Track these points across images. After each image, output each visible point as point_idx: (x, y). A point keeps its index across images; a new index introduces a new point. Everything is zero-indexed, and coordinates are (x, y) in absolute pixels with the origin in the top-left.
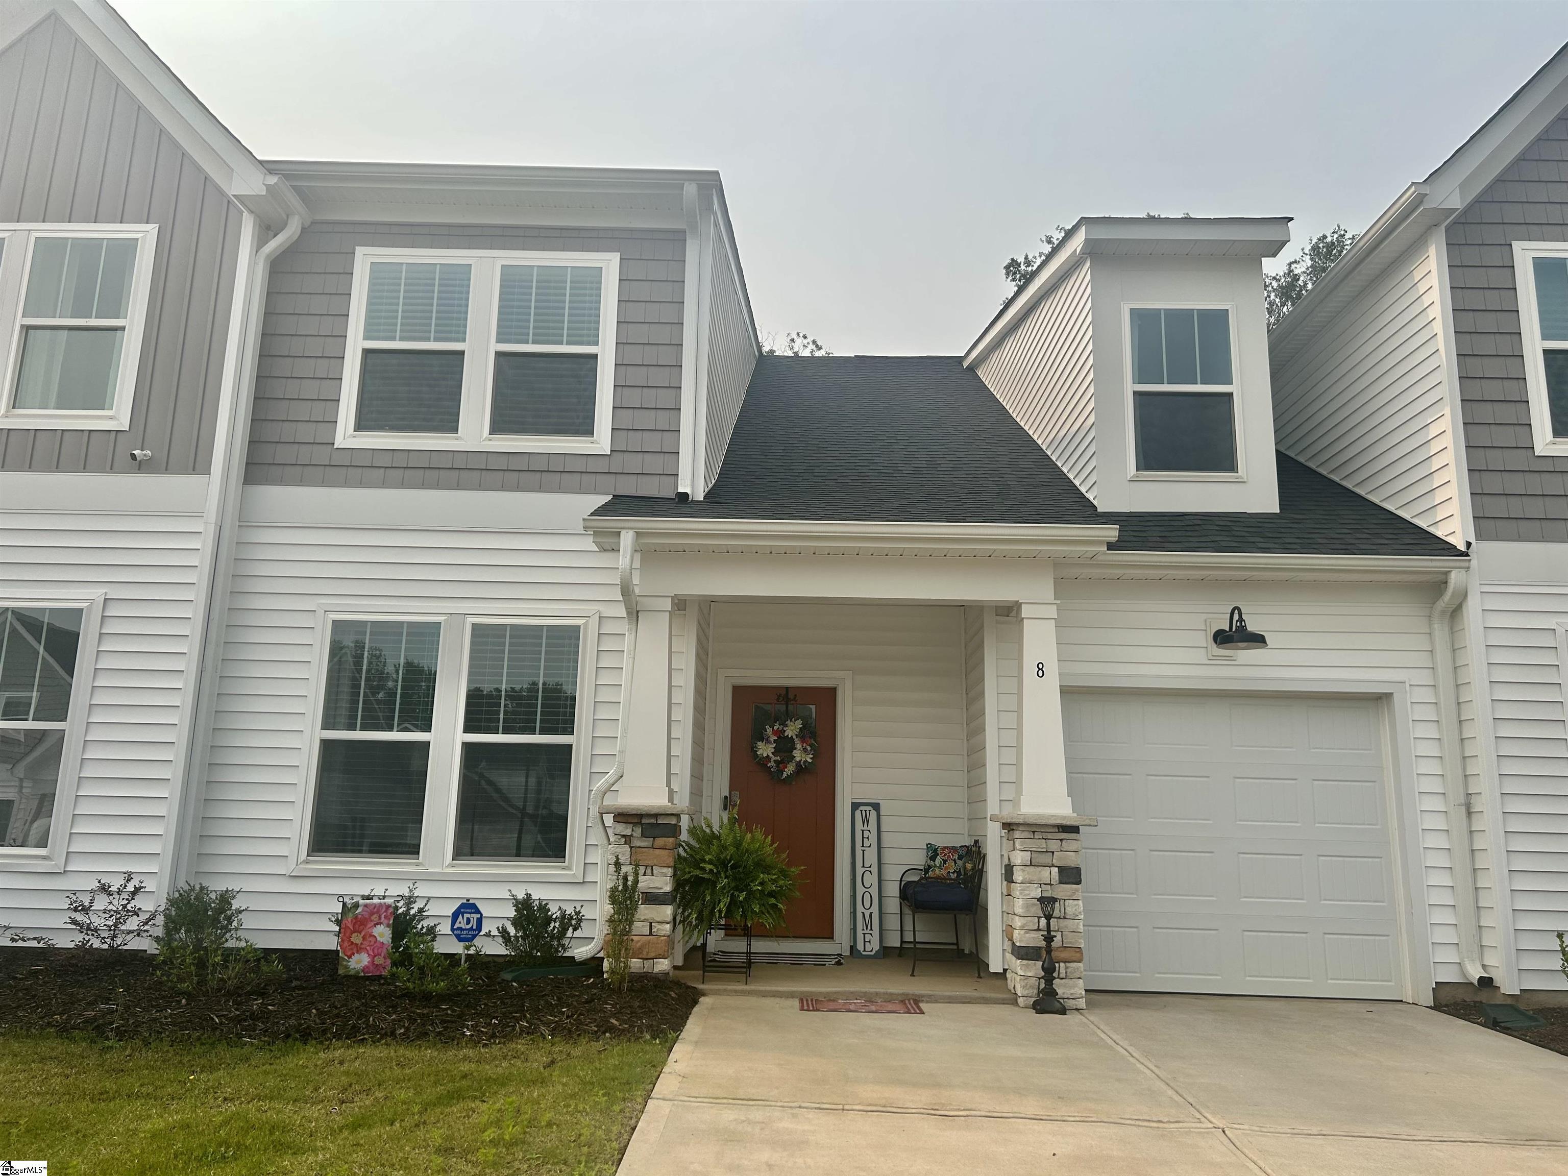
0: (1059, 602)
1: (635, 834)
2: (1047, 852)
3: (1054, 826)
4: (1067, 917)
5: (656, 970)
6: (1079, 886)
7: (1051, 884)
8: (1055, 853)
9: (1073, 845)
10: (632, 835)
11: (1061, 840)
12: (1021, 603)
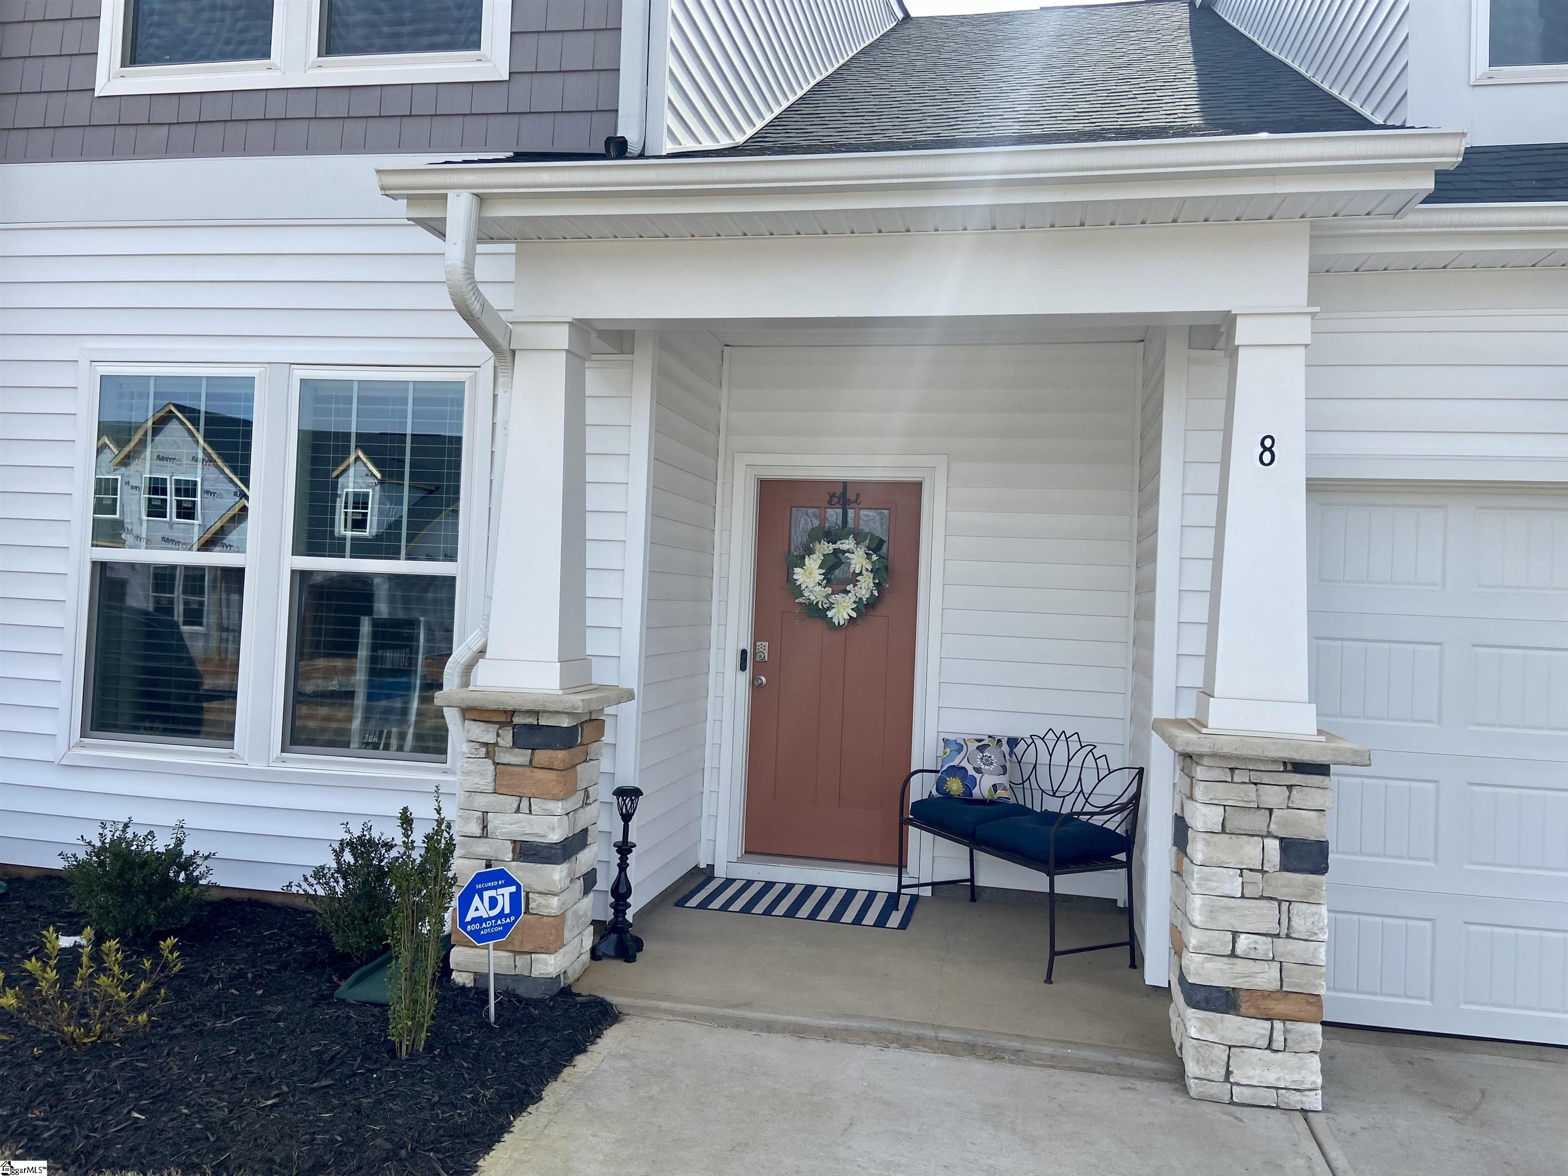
0: (1316, 309)
1: (501, 742)
2: (1258, 808)
3: (1274, 761)
4: (1293, 935)
5: (535, 974)
6: (1323, 878)
7: (1262, 871)
8: (1276, 813)
9: (1316, 799)
10: (496, 744)
11: (1290, 787)
12: (1235, 316)
